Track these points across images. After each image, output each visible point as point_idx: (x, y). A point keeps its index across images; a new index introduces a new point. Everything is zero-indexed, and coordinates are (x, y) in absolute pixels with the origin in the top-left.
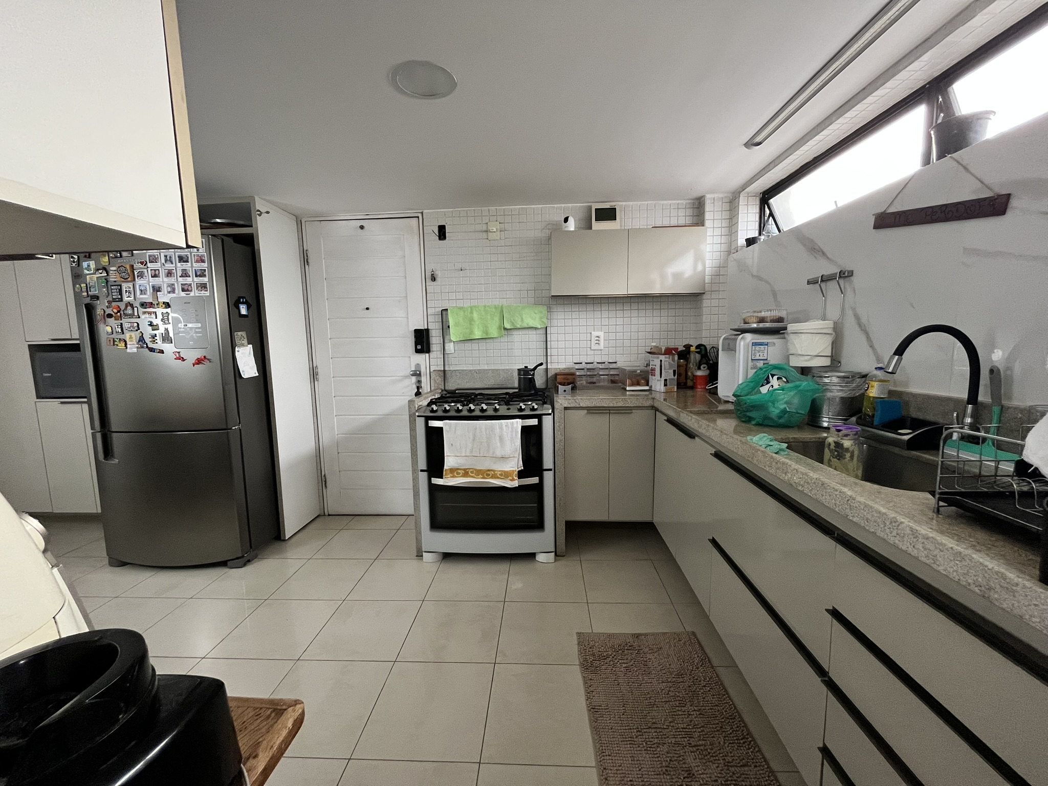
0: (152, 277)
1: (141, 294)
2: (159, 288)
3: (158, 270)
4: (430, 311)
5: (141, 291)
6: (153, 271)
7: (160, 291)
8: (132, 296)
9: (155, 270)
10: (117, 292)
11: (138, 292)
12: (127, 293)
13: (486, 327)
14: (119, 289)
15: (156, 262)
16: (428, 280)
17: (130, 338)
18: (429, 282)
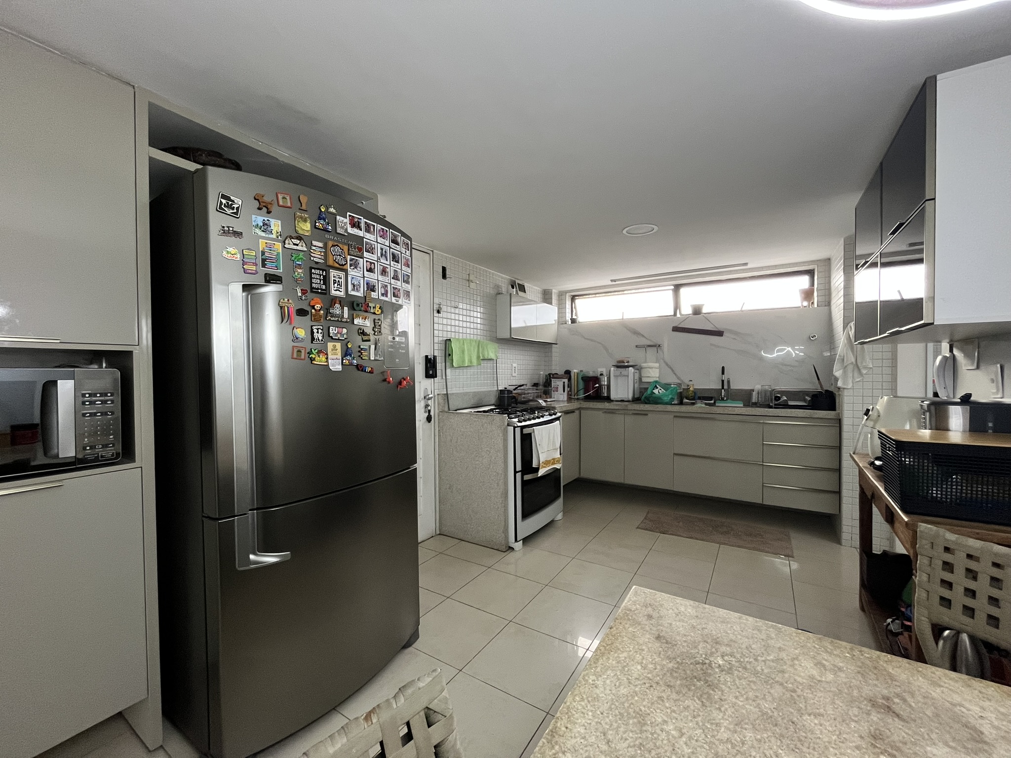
0: (367, 271)
1: (353, 290)
2: (374, 286)
3: (374, 263)
4: (436, 340)
5: (354, 286)
6: (368, 263)
7: (374, 291)
8: (343, 289)
9: (371, 263)
10: (320, 280)
11: (350, 287)
12: (336, 285)
13: (471, 357)
14: (324, 276)
15: (373, 253)
16: (435, 312)
17: (332, 350)
18: (436, 314)
